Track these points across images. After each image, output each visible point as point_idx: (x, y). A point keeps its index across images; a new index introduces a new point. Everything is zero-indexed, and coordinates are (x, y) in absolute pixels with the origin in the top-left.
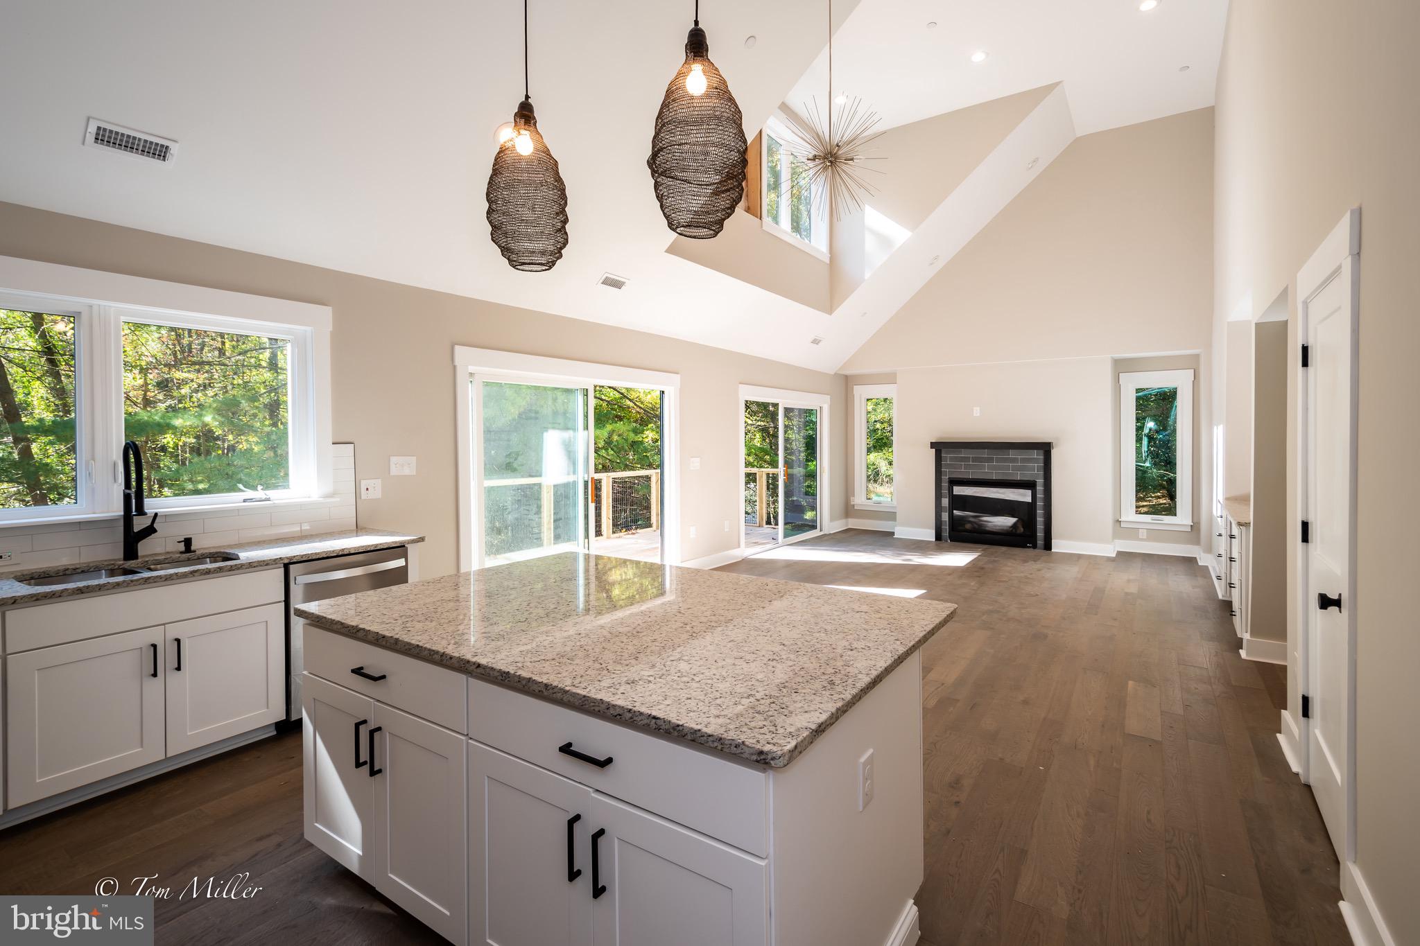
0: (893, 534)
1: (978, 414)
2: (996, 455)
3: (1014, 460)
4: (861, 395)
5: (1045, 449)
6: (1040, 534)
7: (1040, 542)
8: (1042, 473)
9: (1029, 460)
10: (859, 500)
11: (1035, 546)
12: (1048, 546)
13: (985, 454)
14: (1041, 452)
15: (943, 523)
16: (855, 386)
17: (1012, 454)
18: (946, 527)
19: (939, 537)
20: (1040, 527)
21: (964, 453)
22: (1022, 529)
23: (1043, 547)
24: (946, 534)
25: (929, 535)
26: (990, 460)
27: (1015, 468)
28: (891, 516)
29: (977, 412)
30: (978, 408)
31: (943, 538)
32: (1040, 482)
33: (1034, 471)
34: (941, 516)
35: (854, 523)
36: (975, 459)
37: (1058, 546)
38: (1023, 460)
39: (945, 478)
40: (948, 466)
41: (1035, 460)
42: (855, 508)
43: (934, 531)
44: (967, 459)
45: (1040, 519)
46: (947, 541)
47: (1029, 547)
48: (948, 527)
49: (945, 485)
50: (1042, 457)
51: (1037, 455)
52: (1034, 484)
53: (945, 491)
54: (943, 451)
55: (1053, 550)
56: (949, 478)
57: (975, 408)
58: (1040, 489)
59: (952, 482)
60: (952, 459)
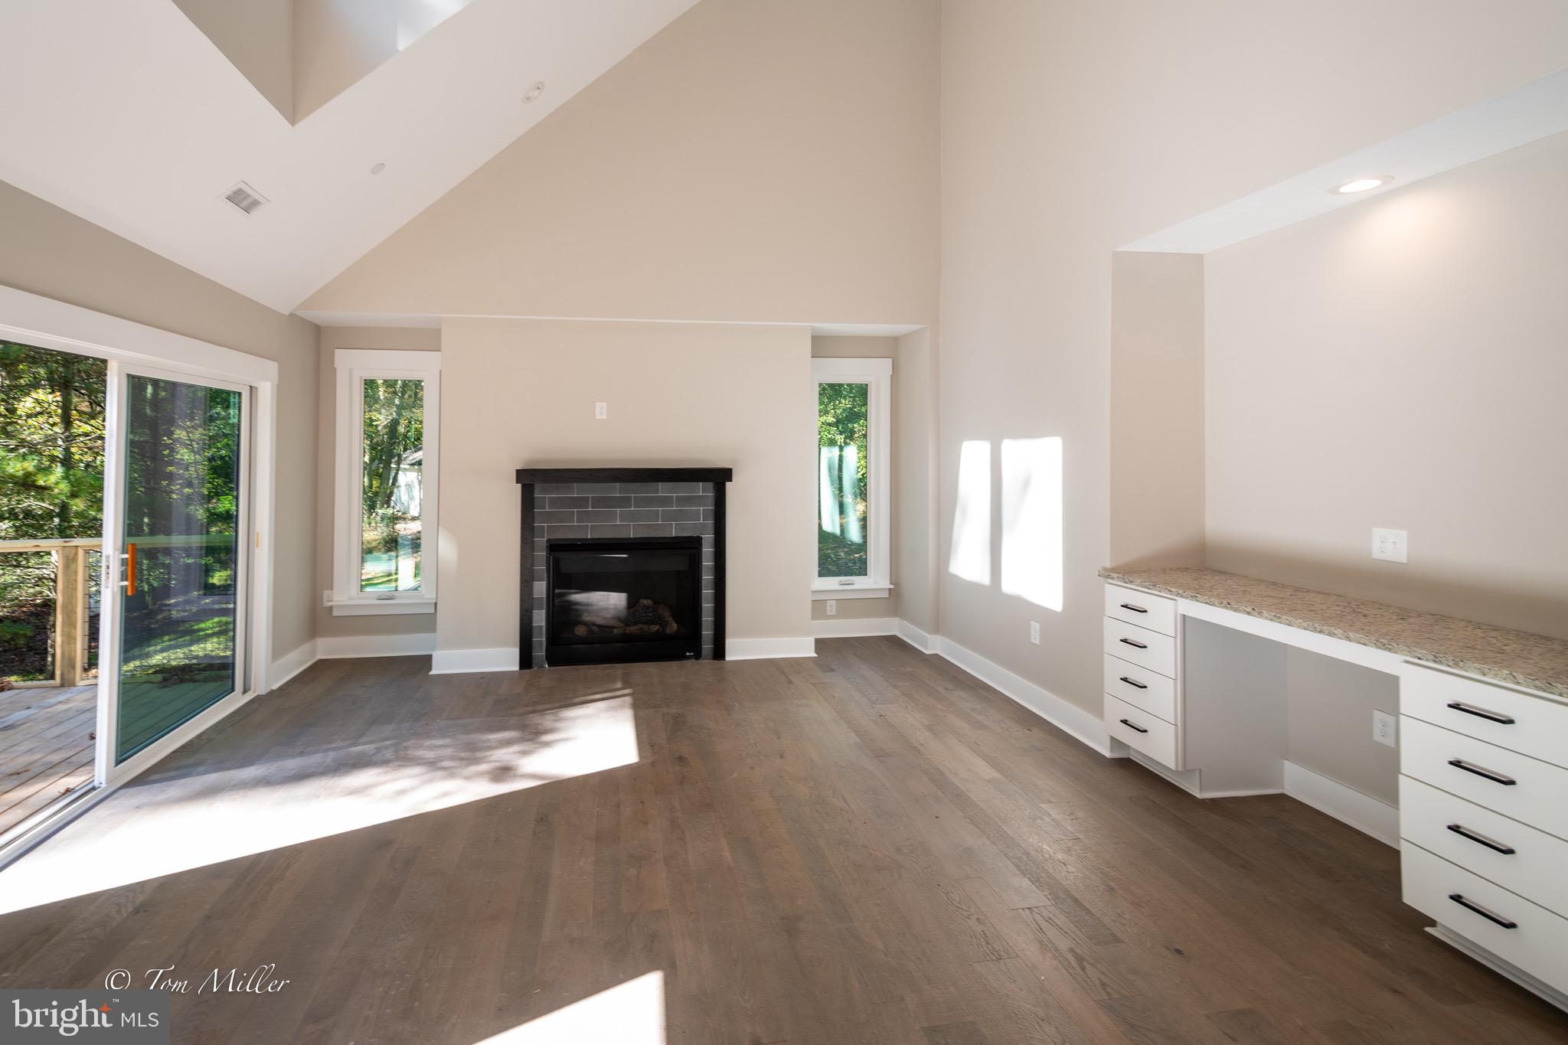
0: (426, 661)
1: (604, 417)
2: (637, 491)
3: (666, 501)
4: (351, 371)
5: (719, 478)
6: (707, 632)
7: (707, 647)
8: (711, 522)
9: (689, 500)
10: (344, 596)
11: (698, 655)
12: (719, 652)
13: (616, 490)
14: (710, 485)
15: (535, 632)
16: (337, 351)
17: (663, 489)
18: (540, 640)
19: (526, 660)
20: (707, 618)
21: (576, 491)
22: (675, 626)
23: (711, 655)
24: (540, 652)
25: (505, 659)
26: (624, 502)
27: (668, 516)
28: (425, 621)
29: (601, 411)
30: (604, 404)
31: (535, 661)
32: (708, 538)
33: (696, 523)
34: (531, 617)
35: (329, 648)
36: (598, 502)
37: (737, 649)
38: (682, 501)
39: (541, 541)
40: (549, 516)
41: (698, 501)
42: (335, 613)
43: (518, 650)
45: (707, 606)
46: (543, 667)
47: (689, 657)
48: (544, 639)
49: (541, 554)
50: (711, 494)
51: (704, 491)
52: (695, 543)
53: (541, 568)
54: (538, 488)
55: (728, 658)
56: (549, 540)
57: (598, 405)
58: (707, 550)
59: (554, 547)
60: (553, 502)
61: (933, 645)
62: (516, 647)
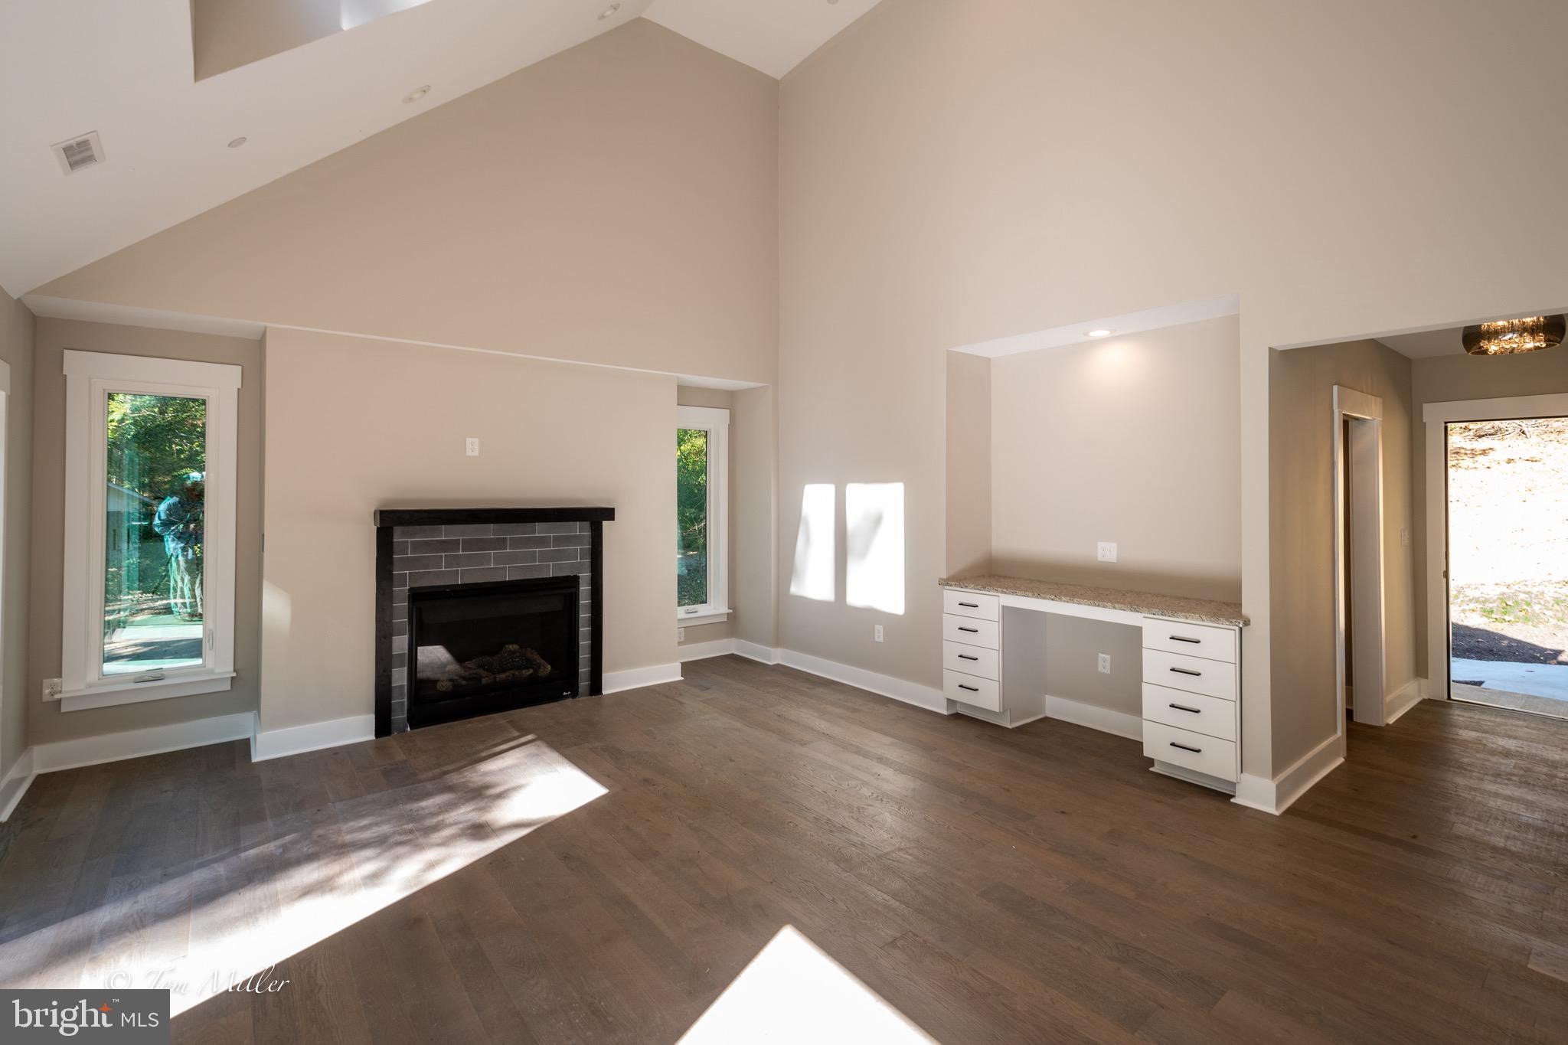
1: (476, 453)
2: (512, 532)
3: (542, 542)
4: (89, 381)
5: (596, 517)
6: (584, 669)
7: (584, 684)
8: (587, 561)
9: (567, 540)
10: (76, 683)
11: (575, 694)
12: (596, 687)
13: (490, 531)
14: (587, 524)
15: (395, 693)
16: (68, 354)
17: (540, 529)
18: (400, 702)
19: (383, 726)
20: (584, 656)
21: (445, 533)
22: (549, 668)
23: (588, 693)
24: (400, 715)
25: (359, 728)
26: (500, 543)
27: (545, 557)
28: (236, 701)
29: (473, 447)
30: (476, 441)
31: (394, 726)
32: (585, 576)
33: (575, 564)
34: (389, 677)
36: (469, 545)
37: (614, 682)
38: (558, 541)
39: (401, 591)
41: (575, 540)
42: (64, 709)
43: (373, 716)
44: (445, 546)
45: (584, 643)
46: (405, 731)
47: (567, 697)
48: (406, 700)
49: (401, 605)
50: (587, 533)
51: (580, 530)
52: (574, 581)
53: (401, 620)
54: (397, 531)
55: (605, 692)
56: (410, 590)
57: (469, 440)
58: (584, 588)
59: (418, 596)
60: (417, 546)
61: (775, 656)
62: (369, 713)
